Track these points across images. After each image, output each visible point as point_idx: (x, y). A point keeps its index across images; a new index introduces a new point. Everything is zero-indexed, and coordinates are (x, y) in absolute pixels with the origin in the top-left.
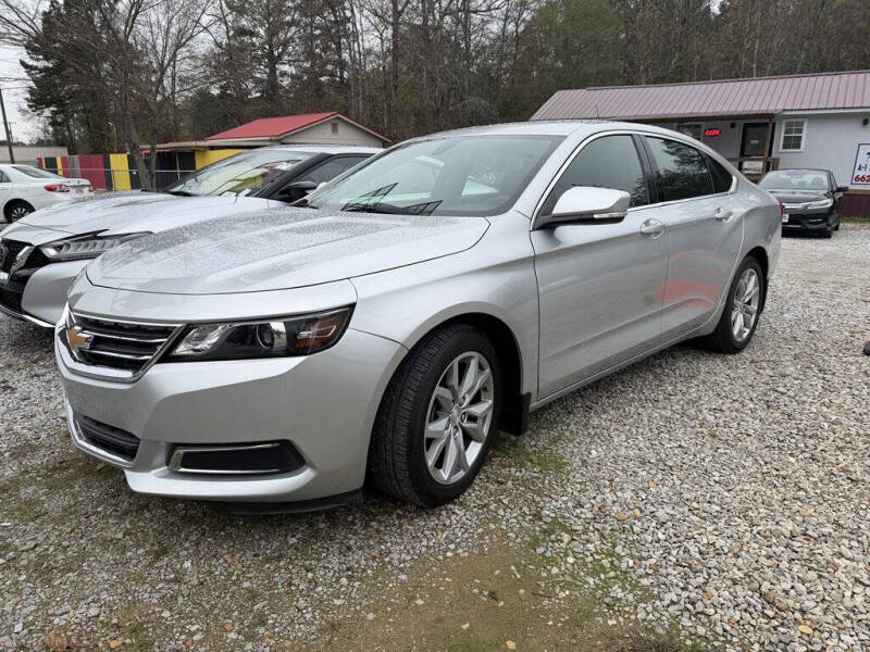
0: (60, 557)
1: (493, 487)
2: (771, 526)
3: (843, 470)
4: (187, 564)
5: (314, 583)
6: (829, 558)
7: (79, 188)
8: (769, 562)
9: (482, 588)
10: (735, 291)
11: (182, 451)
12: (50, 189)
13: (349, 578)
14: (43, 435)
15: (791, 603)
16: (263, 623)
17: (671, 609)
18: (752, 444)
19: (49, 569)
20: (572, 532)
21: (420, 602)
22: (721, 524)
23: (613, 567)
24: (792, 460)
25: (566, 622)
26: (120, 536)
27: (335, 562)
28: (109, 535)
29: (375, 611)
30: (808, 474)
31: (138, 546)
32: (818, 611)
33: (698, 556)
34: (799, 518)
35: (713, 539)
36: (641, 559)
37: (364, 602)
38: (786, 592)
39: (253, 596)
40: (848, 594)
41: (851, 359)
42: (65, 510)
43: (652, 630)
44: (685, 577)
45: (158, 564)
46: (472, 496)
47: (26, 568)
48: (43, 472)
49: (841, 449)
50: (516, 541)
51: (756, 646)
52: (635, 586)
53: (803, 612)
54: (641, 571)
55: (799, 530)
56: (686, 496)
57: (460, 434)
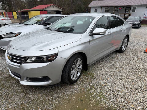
0: (9, 95)
1: (82, 80)
2: (128, 86)
3: (140, 76)
4: (31, 96)
5: (52, 99)
6: (137, 92)
7: (8, 19)
8: (127, 94)
9: (80, 99)
10: (123, 42)
11: (29, 78)
12: (2, 20)
13: (58, 98)
14: (5, 71)
15: (130, 101)
16: (44, 107)
17: (111, 102)
18: (125, 71)
19: (8, 97)
20: (95, 88)
21: (70, 102)
22: (120, 86)
23: (102, 95)
24: (131, 74)
25: (94, 105)
26: (19, 90)
27: (56, 95)
28: (17, 90)
29: (63, 104)
30: (134, 77)
31: (22, 92)
32: (135, 102)
33: (116, 93)
34: (132, 85)
35: (118, 89)
36: (106, 93)
37: (61, 102)
38: (130, 99)
39: (42, 102)
40: (140, 99)
41: (142, 54)
42: (9, 85)
43: (108, 107)
44: (114, 96)
45: (26, 96)
46: (78, 82)
47: (4, 97)
48: (5, 78)
49: (139, 71)
50: (86, 90)
51: (125, 109)
52: (105, 98)
53: (132, 103)
54: (106, 95)
55: (132, 87)
56: (114, 81)
57: (76, 72)
